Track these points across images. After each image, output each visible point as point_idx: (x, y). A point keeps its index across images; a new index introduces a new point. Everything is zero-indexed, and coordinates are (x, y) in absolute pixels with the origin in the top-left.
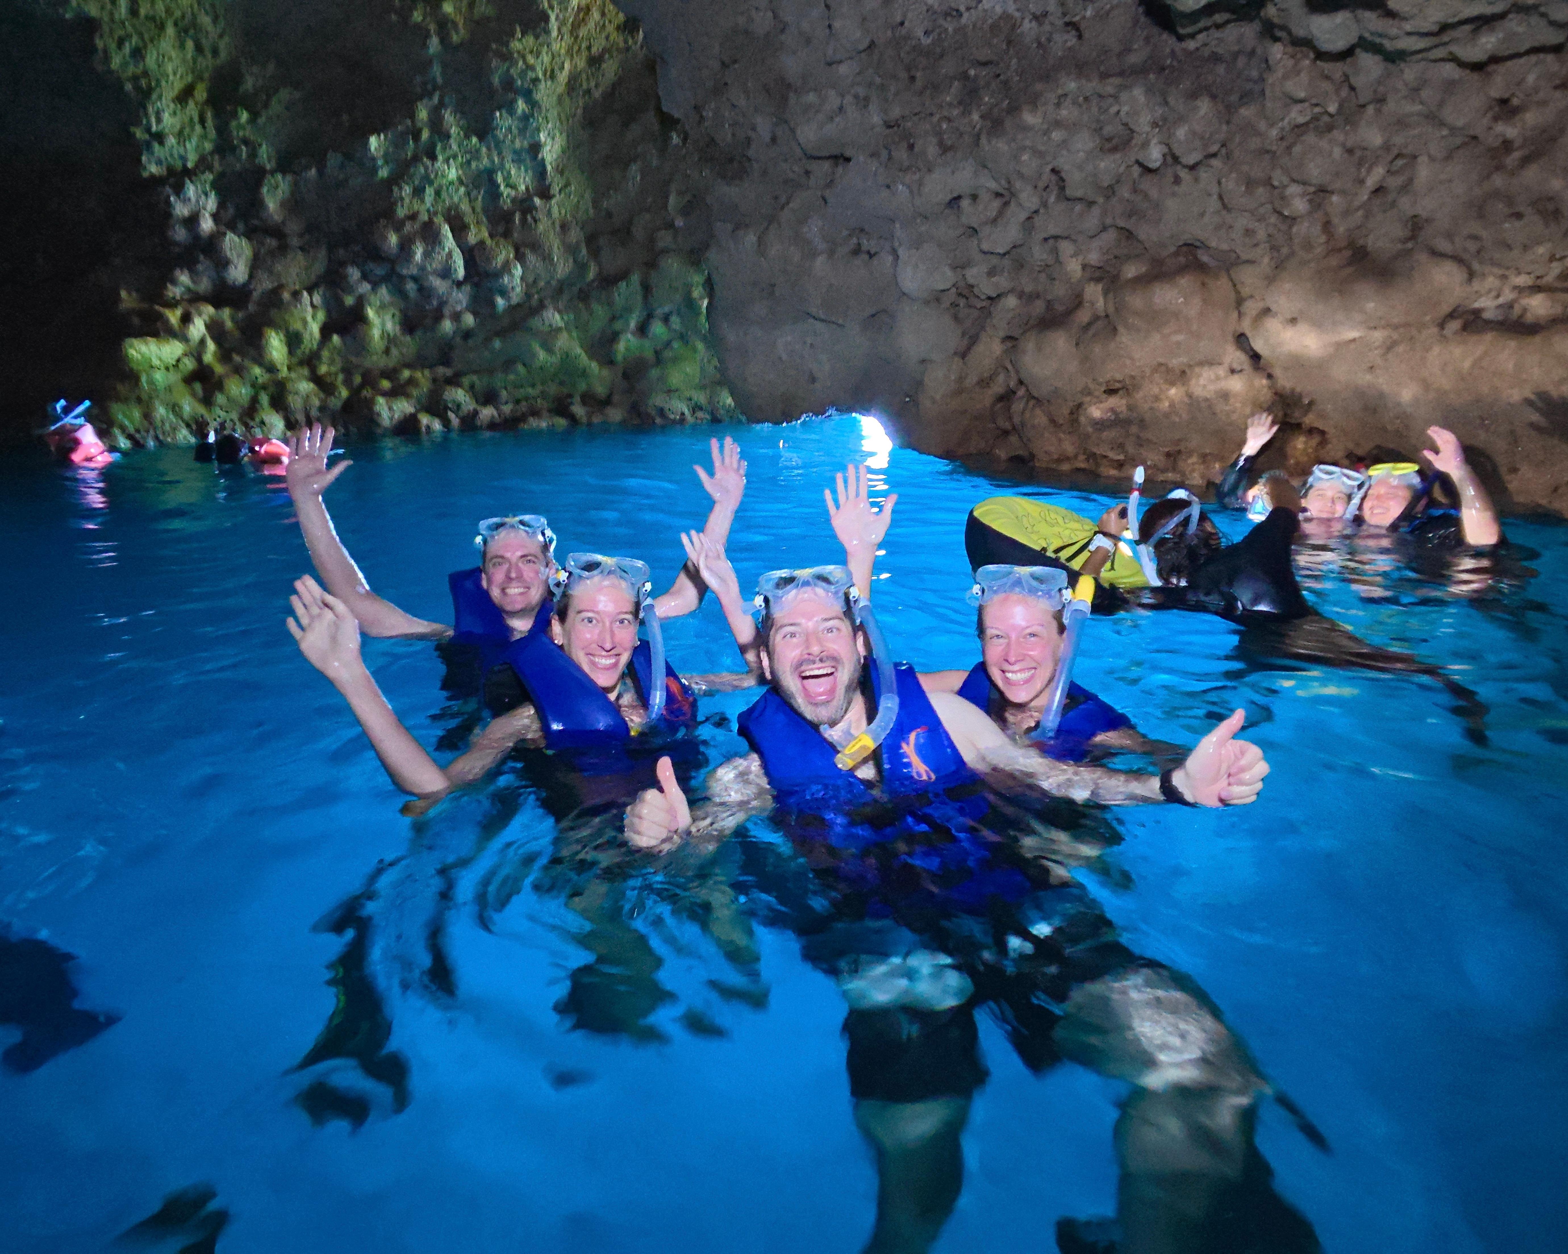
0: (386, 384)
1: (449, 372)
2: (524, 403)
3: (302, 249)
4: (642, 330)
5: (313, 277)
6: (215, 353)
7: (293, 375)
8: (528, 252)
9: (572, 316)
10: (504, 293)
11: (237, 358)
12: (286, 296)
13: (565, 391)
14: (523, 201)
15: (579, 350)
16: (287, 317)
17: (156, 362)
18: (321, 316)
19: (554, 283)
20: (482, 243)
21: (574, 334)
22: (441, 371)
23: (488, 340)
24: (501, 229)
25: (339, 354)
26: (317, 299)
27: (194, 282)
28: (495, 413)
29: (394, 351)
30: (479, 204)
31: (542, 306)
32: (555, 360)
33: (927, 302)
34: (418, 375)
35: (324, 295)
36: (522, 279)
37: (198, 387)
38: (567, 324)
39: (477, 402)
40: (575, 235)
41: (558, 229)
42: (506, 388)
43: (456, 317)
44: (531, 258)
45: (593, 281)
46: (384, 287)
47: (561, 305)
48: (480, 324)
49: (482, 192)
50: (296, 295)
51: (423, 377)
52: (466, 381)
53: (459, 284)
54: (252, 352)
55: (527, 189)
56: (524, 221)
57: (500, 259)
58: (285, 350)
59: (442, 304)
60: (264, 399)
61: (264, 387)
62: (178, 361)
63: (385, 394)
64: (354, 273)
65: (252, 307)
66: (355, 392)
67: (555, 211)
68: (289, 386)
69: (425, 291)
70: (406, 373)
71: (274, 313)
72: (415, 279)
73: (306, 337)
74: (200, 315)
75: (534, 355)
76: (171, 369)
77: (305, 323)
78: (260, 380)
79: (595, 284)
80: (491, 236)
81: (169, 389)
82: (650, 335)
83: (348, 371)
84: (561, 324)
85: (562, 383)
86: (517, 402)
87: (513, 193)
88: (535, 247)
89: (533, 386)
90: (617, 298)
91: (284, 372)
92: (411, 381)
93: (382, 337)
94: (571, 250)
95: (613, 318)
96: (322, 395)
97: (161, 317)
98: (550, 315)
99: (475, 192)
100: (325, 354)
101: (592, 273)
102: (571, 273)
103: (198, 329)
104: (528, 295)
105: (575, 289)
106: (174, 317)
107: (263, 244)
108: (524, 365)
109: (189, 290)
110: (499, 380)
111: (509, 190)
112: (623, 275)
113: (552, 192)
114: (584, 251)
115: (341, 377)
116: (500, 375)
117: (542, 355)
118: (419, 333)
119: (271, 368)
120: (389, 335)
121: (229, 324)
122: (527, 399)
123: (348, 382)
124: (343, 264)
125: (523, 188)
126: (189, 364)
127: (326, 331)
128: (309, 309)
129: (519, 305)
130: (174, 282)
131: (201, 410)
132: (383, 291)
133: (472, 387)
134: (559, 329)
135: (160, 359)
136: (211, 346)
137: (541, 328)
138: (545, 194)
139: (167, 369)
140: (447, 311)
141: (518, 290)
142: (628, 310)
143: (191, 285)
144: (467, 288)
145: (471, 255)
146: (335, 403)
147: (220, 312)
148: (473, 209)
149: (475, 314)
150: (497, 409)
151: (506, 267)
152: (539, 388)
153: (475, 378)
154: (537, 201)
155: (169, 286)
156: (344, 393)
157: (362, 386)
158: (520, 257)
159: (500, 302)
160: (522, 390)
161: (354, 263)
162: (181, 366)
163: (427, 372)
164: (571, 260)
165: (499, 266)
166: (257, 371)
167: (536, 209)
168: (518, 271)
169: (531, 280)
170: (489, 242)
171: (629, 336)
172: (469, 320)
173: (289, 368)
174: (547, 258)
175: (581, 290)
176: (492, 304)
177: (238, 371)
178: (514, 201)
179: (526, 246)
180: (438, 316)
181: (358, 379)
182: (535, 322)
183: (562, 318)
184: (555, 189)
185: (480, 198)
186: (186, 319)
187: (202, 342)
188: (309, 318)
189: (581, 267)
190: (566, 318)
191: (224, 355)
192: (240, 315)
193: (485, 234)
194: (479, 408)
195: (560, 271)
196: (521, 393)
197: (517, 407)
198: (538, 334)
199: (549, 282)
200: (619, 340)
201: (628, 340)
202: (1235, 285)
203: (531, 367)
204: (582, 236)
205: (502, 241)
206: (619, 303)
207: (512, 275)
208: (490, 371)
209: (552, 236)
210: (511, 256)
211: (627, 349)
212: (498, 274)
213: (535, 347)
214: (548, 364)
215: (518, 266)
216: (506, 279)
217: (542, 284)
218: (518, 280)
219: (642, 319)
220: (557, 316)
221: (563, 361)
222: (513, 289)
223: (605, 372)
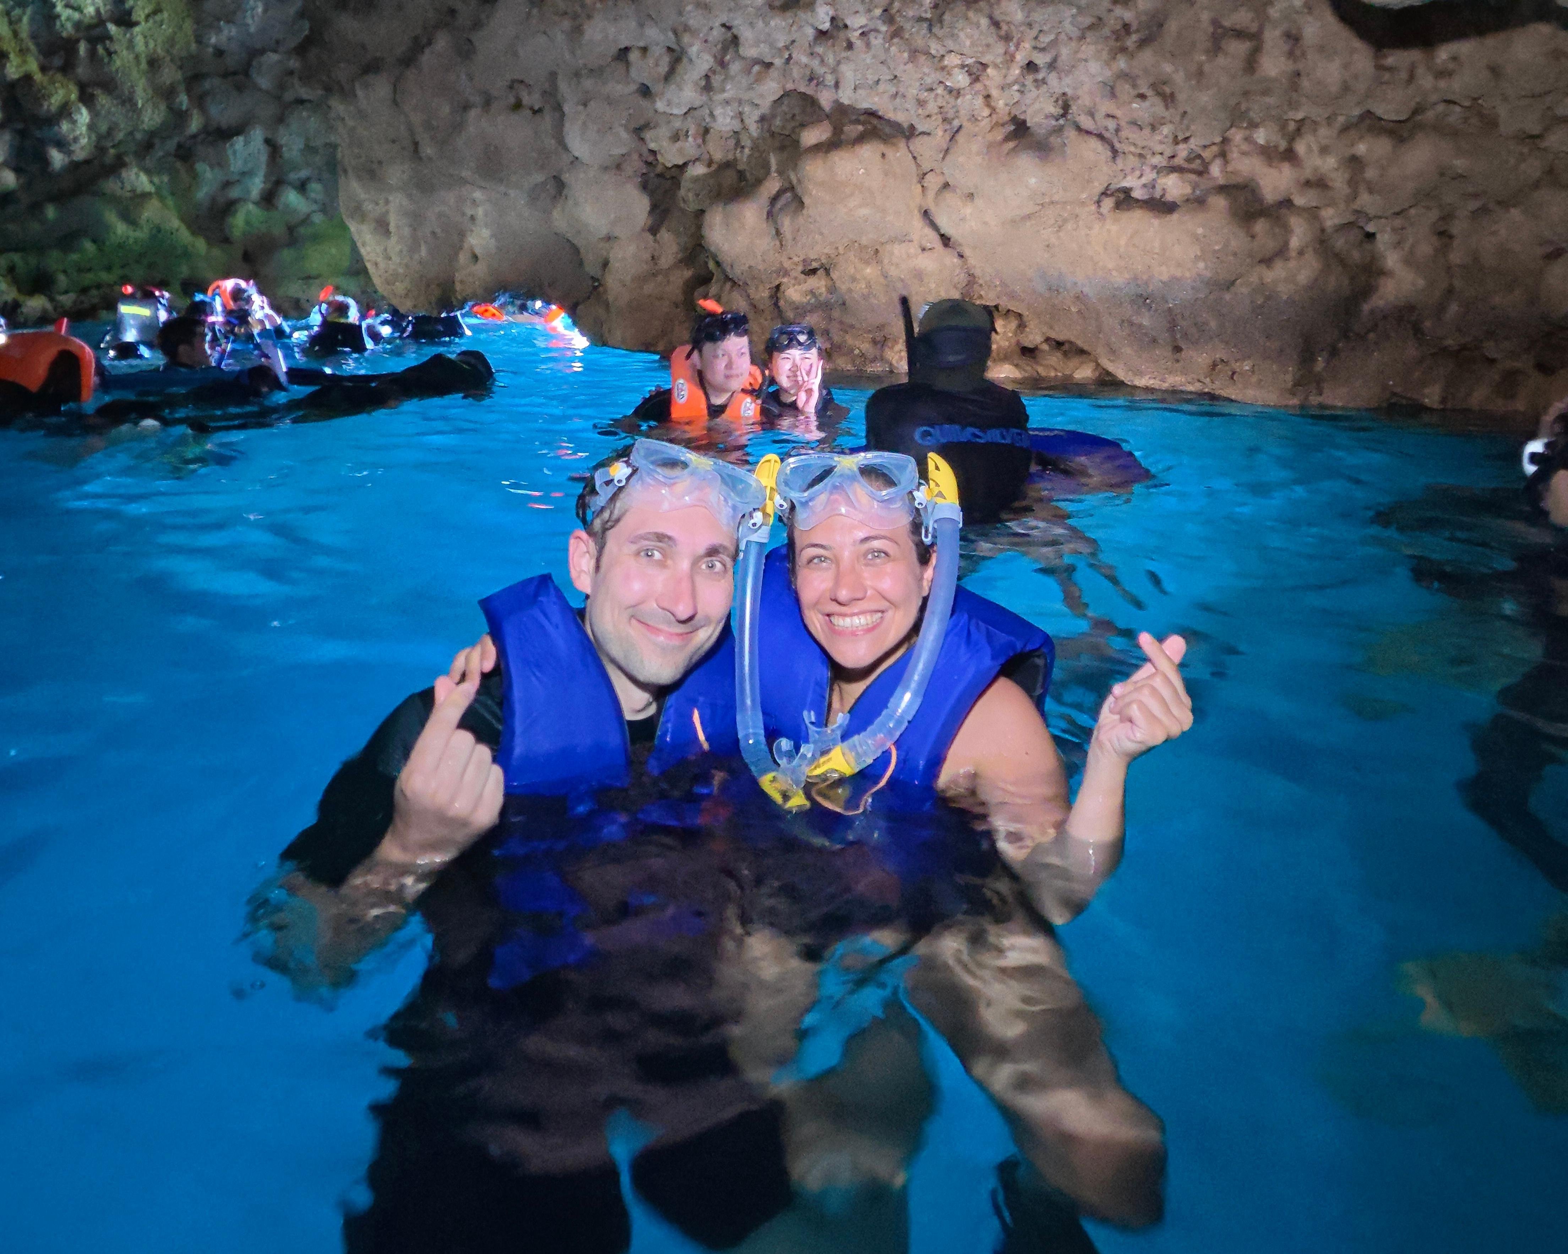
2: (94, 292)
4: (268, 199)
8: (98, 92)
9: (166, 179)
10: (61, 144)
14: (90, 27)
15: (176, 223)
19: (139, 136)
20: (27, 78)
21: (170, 202)
23: (37, 206)
24: (58, 61)
28: (49, 306)
30: (25, 27)
31: (119, 164)
32: (140, 235)
33: (606, 169)
36: (91, 127)
38: (158, 189)
39: (20, 290)
40: (170, 74)
41: (144, 65)
42: (65, 272)
44: (103, 100)
45: (197, 135)
47: (149, 162)
48: (27, 186)
49: (29, 11)
55: (98, 11)
56: (92, 53)
57: (56, 100)
67: (139, 41)
75: (108, 228)
79: (200, 138)
80: (43, 69)
82: (281, 207)
84: (150, 188)
85: (151, 266)
86: (84, 290)
87: (76, 16)
88: (109, 85)
89: (109, 268)
90: (232, 158)
94: (168, 94)
95: (228, 184)
98: (133, 177)
99: (17, 12)
101: (195, 124)
102: (163, 124)
104: (100, 149)
105: (171, 145)
108: (94, 241)
110: (54, 260)
111: (69, 11)
112: (238, 130)
113: (134, 17)
114: (183, 96)
116: (55, 254)
117: (121, 228)
122: (98, 286)
125: (90, 10)
129: (87, 162)
133: (12, 269)
134: (145, 196)
137: (119, 192)
138: (125, 20)
141: (84, 141)
142: (248, 174)
144: (6, 137)
145: (10, 93)
148: (16, 34)
149: (17, 170)
150: (52, 299)
151: (65, 111)
152: (114, 271)
153: (15, 257)
154: (112, 28)
158: (87, 98)
159: (57, 158)
160: (90, 276)
164: (163, 107)
165: (53, 109)
167: (110, 38)
168: (84, 116)
169: (103, 128)
170: (38, 77)
171: (251, 207)
172: (8, 178)
174: (128, 101)
175: (180, 146)
176: (45, 161)
178: (78, 25)
179: (96, 84)
182: (111, 185)
183: (151, 182)
184: (139, 15)
185: (25, 19)
189: (179, 117)
190: (157, 180)
193: (33, 66)
194: (21, 298)
195: (146, 119)
196: (88, 278)
197: (83, 298)
198: (114, 200)
199: (131, 133)
200: (236, 211)
201: (248, 213)
202: (915, 158)
203: (104, 243)
204: (179, 76)
205: (59, 76)
206: (236, 165)
207: (74, 122)
208: (39, 248)
209: (135, 74)
210: (73, 97)
211: (248, 223)
212: (52, 120)
213: (111, 217)
214: (131, 241)
215: (84, 111)
216: (65, 126)
217: (120, 136)
218: (84, 129)
219: (269, 186)
220: (144, 178)
221: (153, 237)
222: (76, 140)
223: (216, 252)
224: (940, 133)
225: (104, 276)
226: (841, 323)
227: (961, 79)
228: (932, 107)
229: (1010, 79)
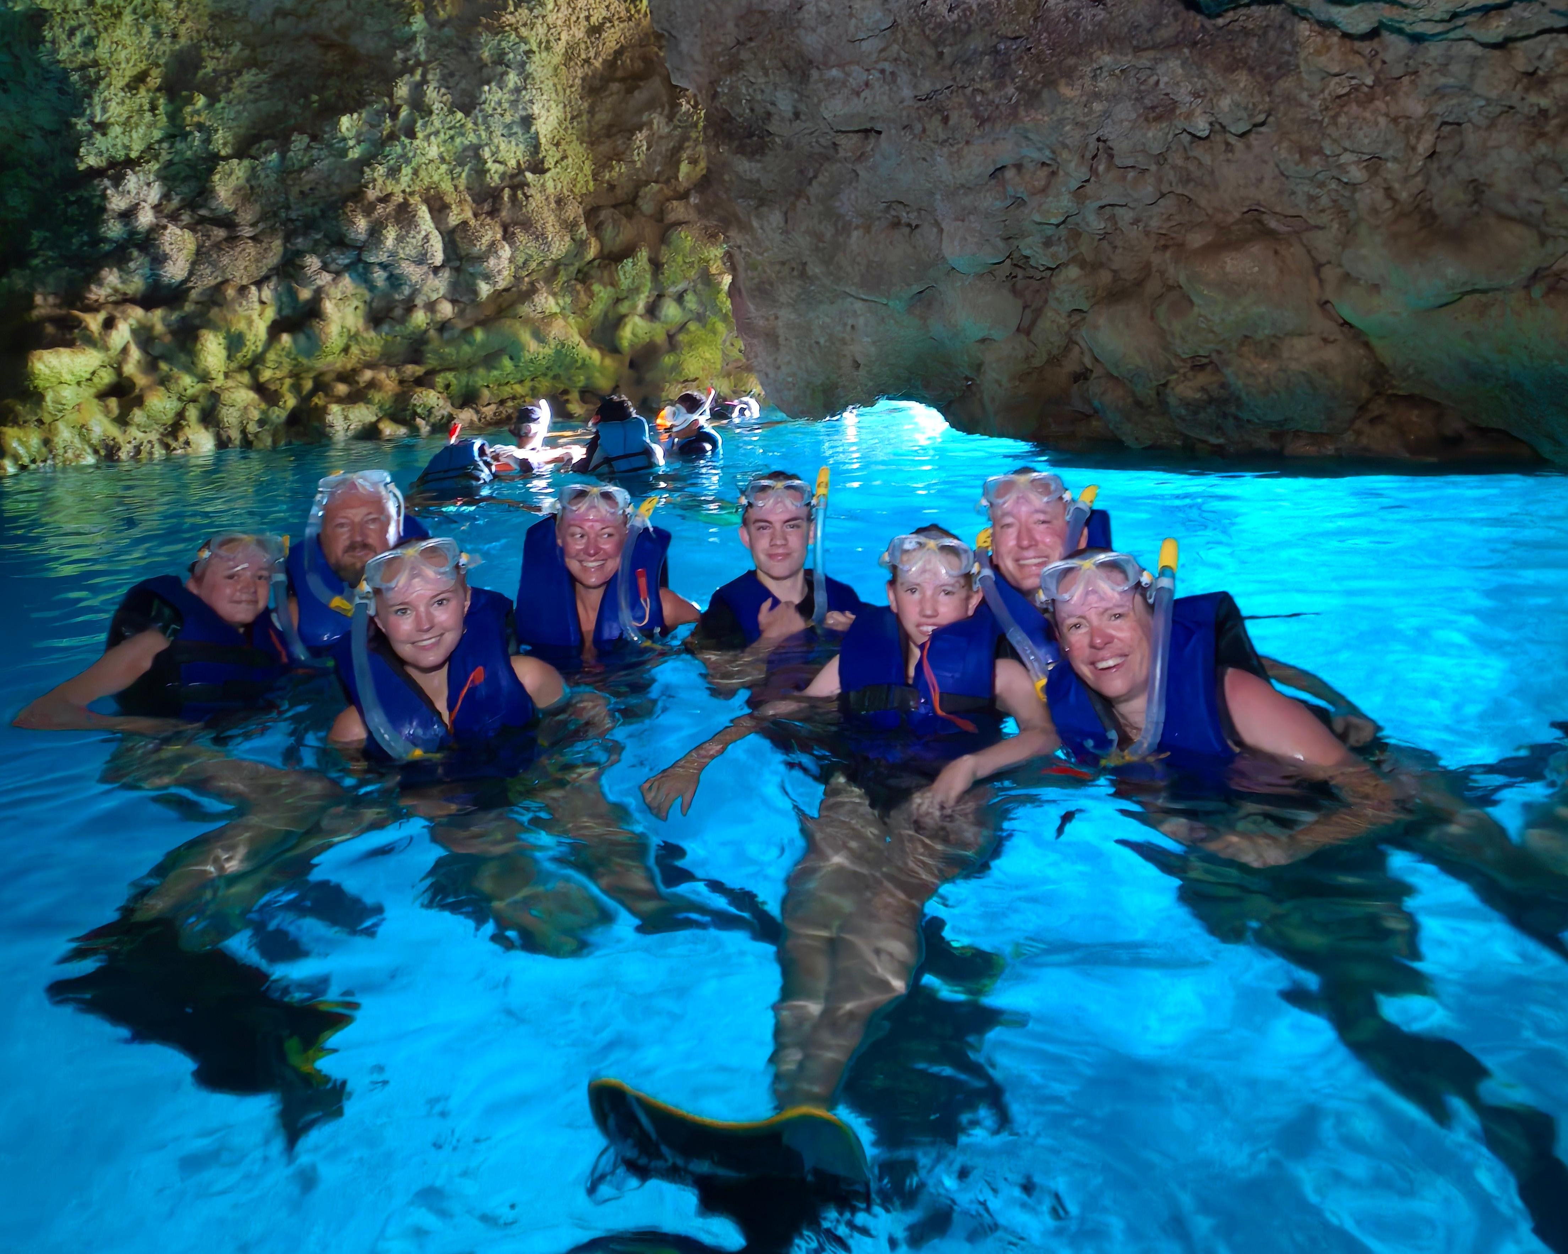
0: (342, 389)
1: (419, 370)
2: (510, 403)
3: (252, 238)
4: (652, 311)
5: (264, 272)
6: (139, 362)
7: (230, 383)
8: (517, 230)
9: (568, 300)
10: (487, 277)
11: (164, 366)
12: (231, 292)
13: (561, 387)
14: (512, 177)
15: (577, 338)
16: (229, 316)
17: (67, 377)
18: (270, 314)
19: (547, 264)
20: (465, 223)
21: (571, 320)
22: (412, 370)
23: (467, 332)
24: (486, 207)
25: (288, 355)
26: (267, 293)
27: (123, 282)
28: (474, 417)
29: (355, 350)
30: (463, 182)
31: (533, 290)
32: (548, 351)
33: (980, 276)
34: (382, 376)
35: (276, 289)
36: (511, 260)
37: (113, 402)
38: (563, 309)
39: (453, 405)
40: (574, 211)
41: (553, 205)
42: (488, 386)
43: (431, 307)
44: (522, 237)
45: (594, 260)
46: (347, 275)
47: (556, 288)
48: (461, 314)
49: (466, 169)
50: (243, 290)
51: (388, 380)
52: (440, 380)
53: (436, 270)
54: (183, 358)
55: (518, 162)
56: (513, 198)
57: (486, 240)
58: (223, 354)
59: (415, 292)
60: (193, 413)
61: (194, 400)
62: (93, 373)
63: (340, 400)
64: (313, 262)
65: (189, 307)
66: (305, 399)
67: (550, 184)
68: (225, 396)
69: (395, 280)
70: (368, 374)
71: (214, 312)
72: (384, 266)
73: (250, 337)
74: (125, 320)
75: (523, 346)
76: (83, 383)
77: (250, 322)
78: (190, 392)
79: (596, 263)
80: (476, 215)
81: (78, 407)
82: (663, 318)
83: (296, 376)
84: (556, 309)
85: (556, 377)
86: (502, 402)
87: (502, 169)
88: (527, 224)
89: (521, 382)
90: (622, 277)
91: (220, 381)
92: (372, 384)
93: (341, 335)
94: (570, 227)
95: (618, 301)
96: (263, 406)
97: (78, 323)
98: (543, 301)
99: (458, 170)
100: (271, 356)
101: (592, 251)
102: (568, 252)
103: (121, 334)
104: (517, 279)
105: (573, 269)
106: (94, 322)
107: (209, 237)
108: (511, 358)
109: (116, 291)
110: (481, 377)
111: (497, 166)
112: (629, 251)
113: (546, 165)
114: (583, 228)
115: (288, 382)
116: (481, 371)
117: (533, 346)
118: (385, 328)
119: (205, 378)
120: (349, 331)
121: (159, 328)
122: (514, 398)
123: (296, 388)
124: (300, 254)
125: (513, 162)
126: (107, 377)
127: (275, 330)
128: (257, 306)
129: (506, 290)
130: (100, 283)
131: (114, 431)
132: (347, 282)
133: (448, 386)
134: (552, 316)
135: (73, 374)
136: (135, 354)
137: (532, 315)
138: (539, 168)
139: (79, 383)
140: (419, 301)
141: (506, 273)
142: (635, 290)
143: (120, 286)
144: (446, 274)
145: (451, 238)
146: (279, 414)
147: (149, 314)
148: (456, 187)
149: (453, 302)
150: (477, 412)
151: (492, 249)
152: (528, 384)
153: (450, 376)
154: (529, 176)
155: (93, 287)
156: (291, 401)
157: (313, 392)
158: (508, 236)
159: (484, 289)
160: (507, 389)
161: (313, 252)
162: (96, 380)
163: (393, 372)
164: (567, 239)
165: (484, 248)
166: (187, 380)
167: (527, 184)
168: (506, 252)
169: (520, 261)
170: (472, 222)
171: (637, 319)
172: (446, 310)
173: (227, 375)
174: (540, 237)
175: (579, 270)
176: (475, 292)
177: (164, 381)
178: (503, 176)
179: (516, 224)
180: (410, 307)
181: (308, 385)
182: (525, 309)
183: (558, 304)
184: (550, 162)
185: (464, 175)
186: (109, 324)
187: (125, 350)
188: (255, 317)
189: (581, 245)
190: (561, 302)
191: (151, 365)
192: (174, 317)
193: (468, 213)
194: (454, 412)
195: (555, 251)
196: (507, 391)
197: (501, 409)
198: (527, 321)
199: (541, 263)
200: (625, 324)
201: (635, 324)
202: (1309, 252)
203: (519, 360)
204: (580, 211)
205: (488, 220)
206: (625, 283)
207: (499, 258)
208: (470, 367)
209: (546, 213)
210: (499, 236)
211: (634, 334)
212: (482, 258)
213: (526, 336)
214: (541, 357)
215: (507, 247)
216: (492, 261)
217: (533, 265)
218: (507, 262)
219: (651, 300)
220: (551, 300)
221: (558, 352)
222: (499, 272)
223: (608, 361)
224: (1336, 226)
225: (519, 389)
226: (1236, 418)
227: (1357, 174)
228: (1325, 201)
229: (1413, 171)
